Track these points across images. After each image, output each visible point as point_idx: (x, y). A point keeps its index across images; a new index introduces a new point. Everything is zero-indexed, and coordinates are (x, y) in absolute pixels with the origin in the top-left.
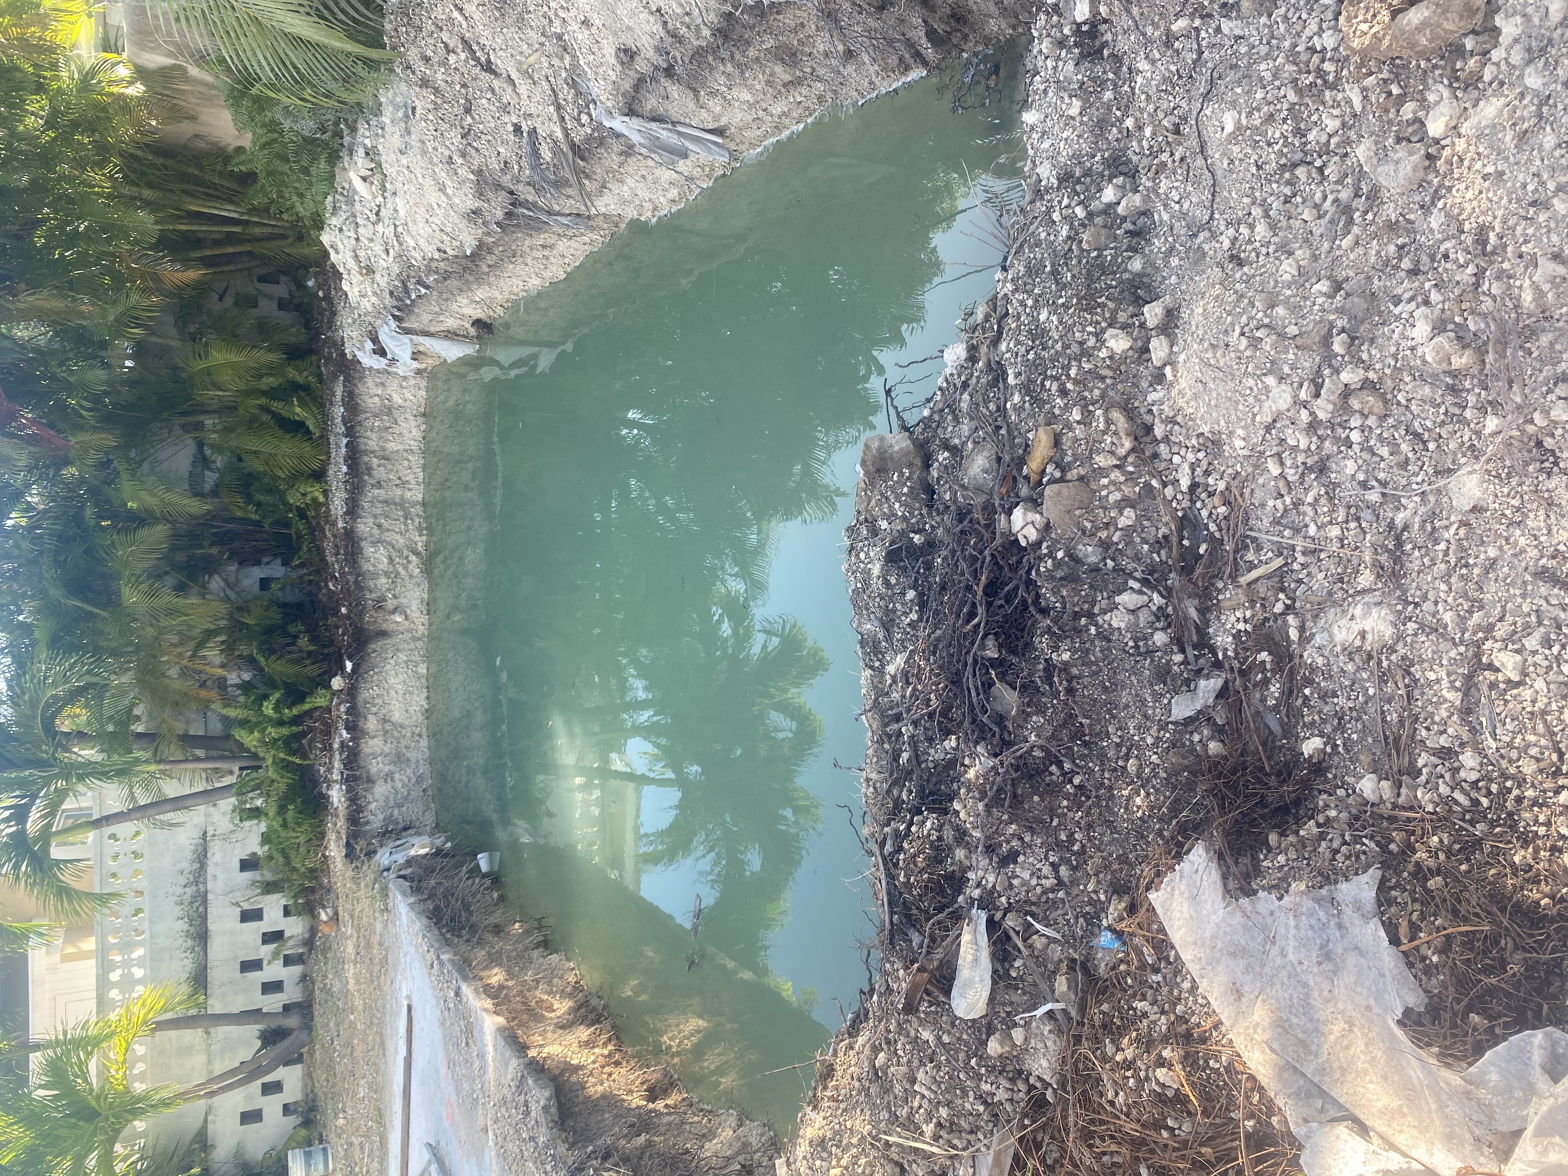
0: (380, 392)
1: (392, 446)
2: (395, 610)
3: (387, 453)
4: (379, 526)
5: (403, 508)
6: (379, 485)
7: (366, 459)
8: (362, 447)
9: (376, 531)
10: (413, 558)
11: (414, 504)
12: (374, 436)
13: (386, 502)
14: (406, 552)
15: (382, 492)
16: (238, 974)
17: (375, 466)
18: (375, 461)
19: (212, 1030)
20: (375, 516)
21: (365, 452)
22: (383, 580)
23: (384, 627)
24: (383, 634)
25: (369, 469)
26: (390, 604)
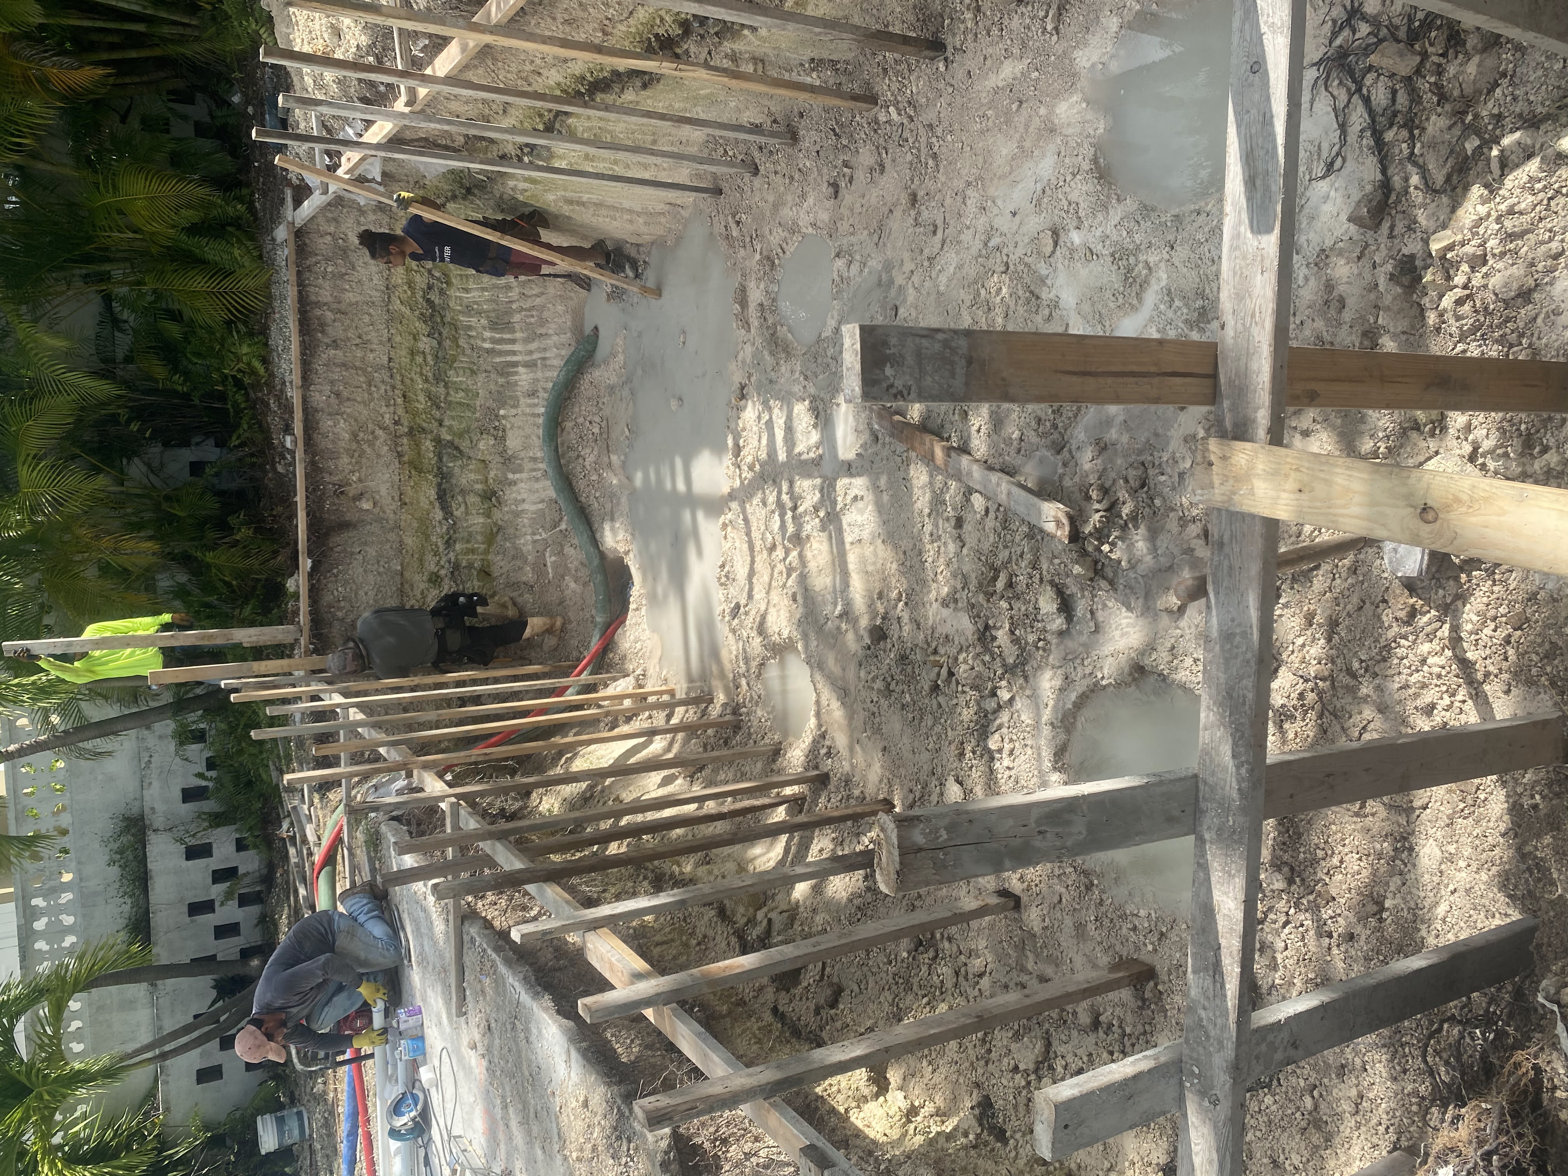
0: (332, 229)
1: (350, 297)
2: (360, 496)
3: (343, 307)
4: (338, 395)
5: (364, 371)
6: (335, 344)
7: (318, 312)
8: (313, 298)
9: (333, 400)
10: (379, 432)
11: (378, 368)
12: (327, 284)
13: (344, 365)
14: (370, 426)
15: (340, 353)
16: (188, 919)
17: (329, 321)
18: (329, 315)
19: (159, 982)
20: (332, 383)
21: (318, 304)
22: (345, 459)
23: (348, 517)
24: (345, 526)
25: (323, 325)
26: (352, 491)
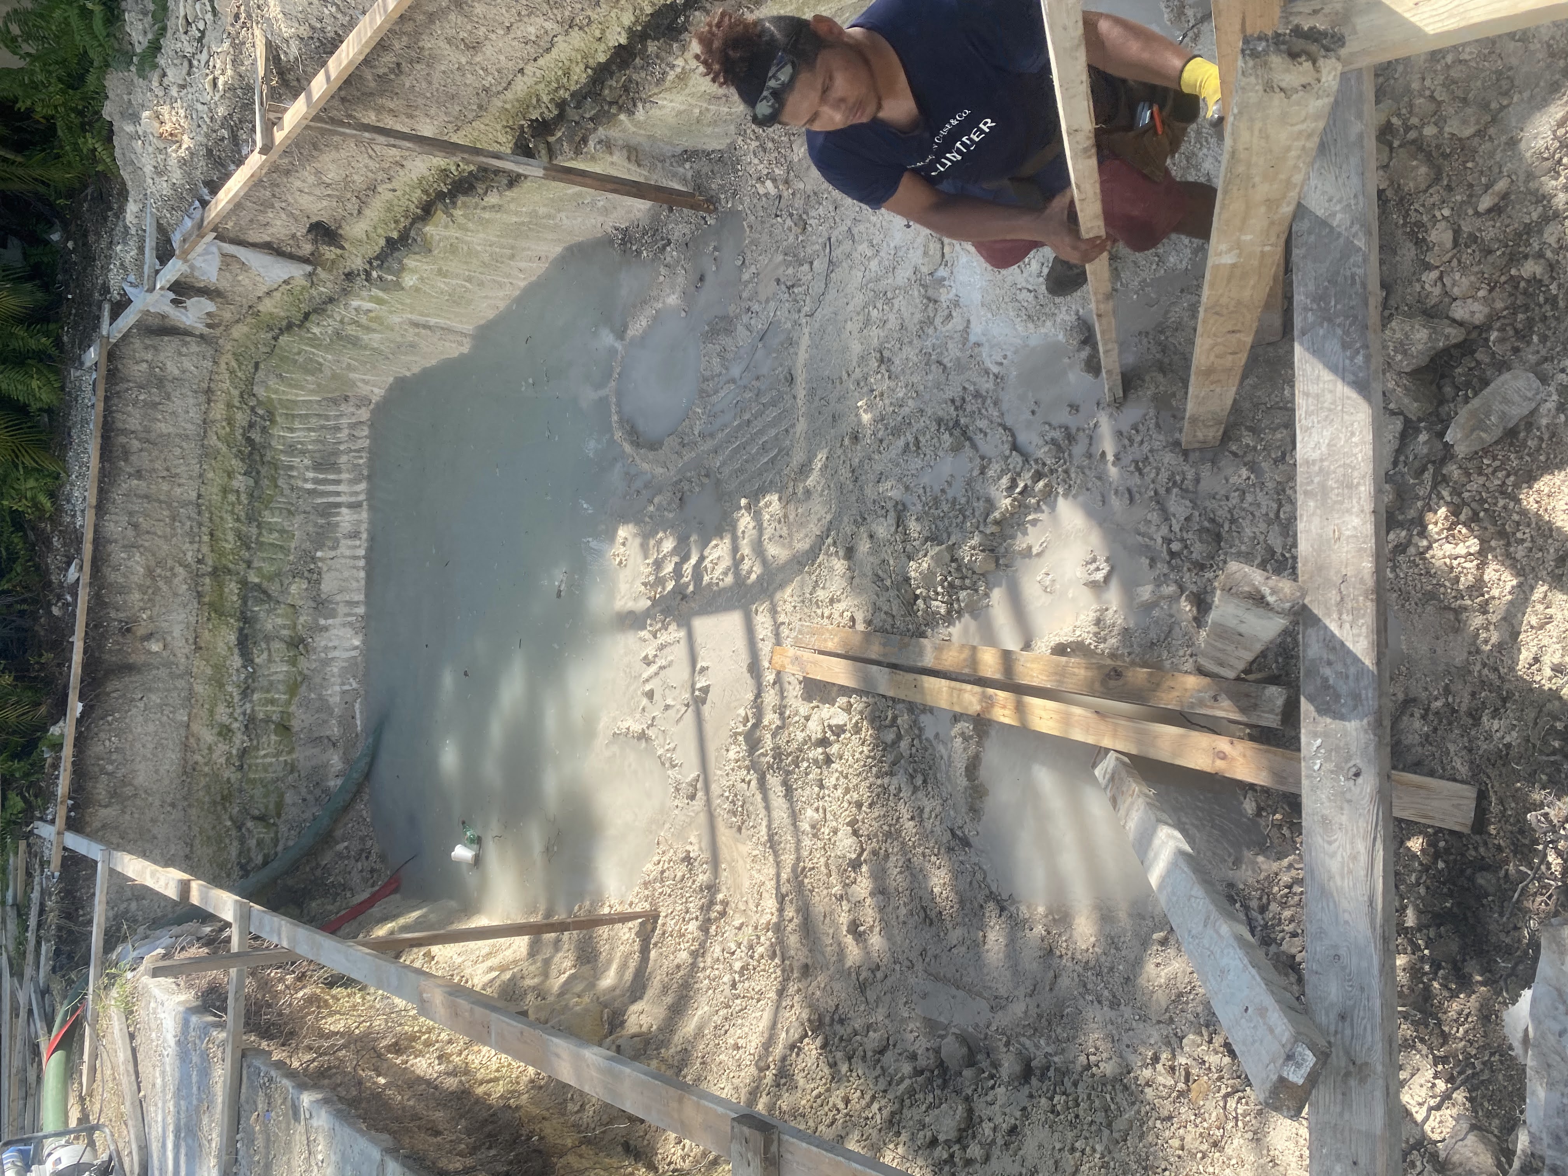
0: (149, 357)
1: (163, 427)
2: (149, 637)
3: (153, 436)
4: (136, 526)
5: (169, 506)
6: (138, 474)
7: (122, 439)
8: (120, 425)
9: (130, 533)
10: (180, 570)
11: (185, 504)
12: (137, 413)
13: (146, 497)
14: (170, 563)
15: (143, 484)
17: (134, 449)
18: (136, 444)
20: (131, 514)
21: (124, 432)
22: (136, 596)
23: (132, 659)
24: (129, 668)
25: (126, 454)
26: (141, 631)
